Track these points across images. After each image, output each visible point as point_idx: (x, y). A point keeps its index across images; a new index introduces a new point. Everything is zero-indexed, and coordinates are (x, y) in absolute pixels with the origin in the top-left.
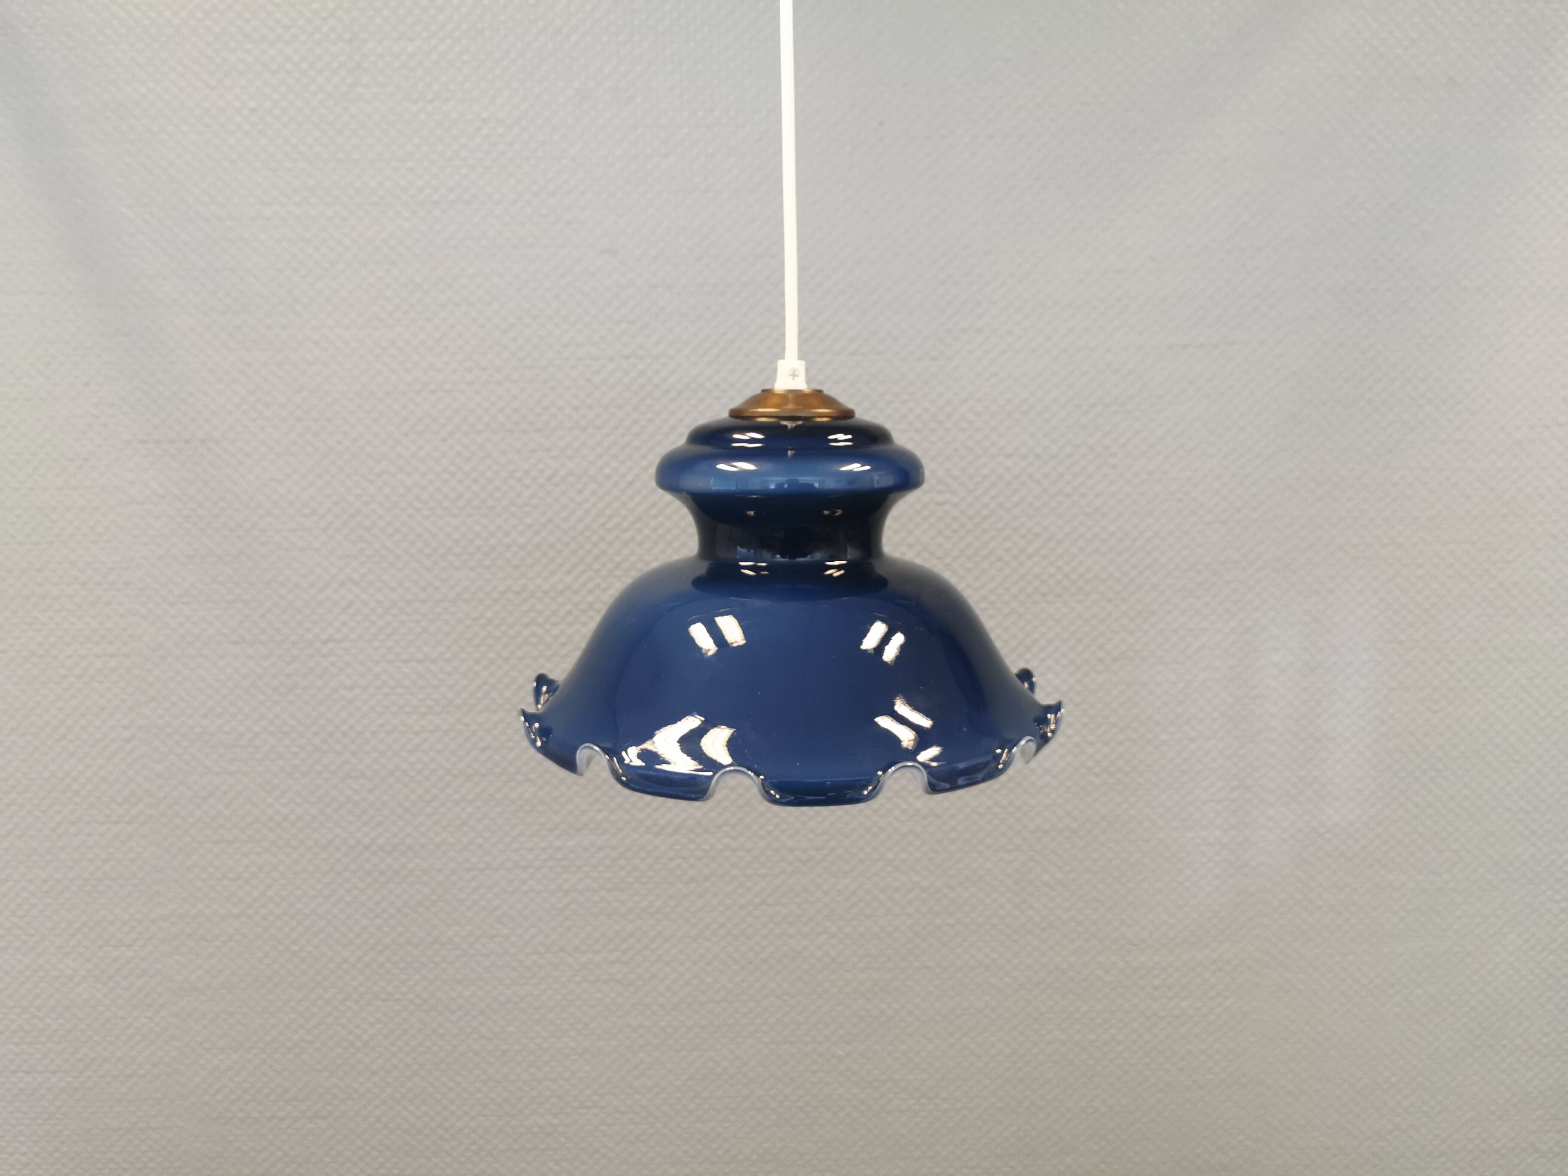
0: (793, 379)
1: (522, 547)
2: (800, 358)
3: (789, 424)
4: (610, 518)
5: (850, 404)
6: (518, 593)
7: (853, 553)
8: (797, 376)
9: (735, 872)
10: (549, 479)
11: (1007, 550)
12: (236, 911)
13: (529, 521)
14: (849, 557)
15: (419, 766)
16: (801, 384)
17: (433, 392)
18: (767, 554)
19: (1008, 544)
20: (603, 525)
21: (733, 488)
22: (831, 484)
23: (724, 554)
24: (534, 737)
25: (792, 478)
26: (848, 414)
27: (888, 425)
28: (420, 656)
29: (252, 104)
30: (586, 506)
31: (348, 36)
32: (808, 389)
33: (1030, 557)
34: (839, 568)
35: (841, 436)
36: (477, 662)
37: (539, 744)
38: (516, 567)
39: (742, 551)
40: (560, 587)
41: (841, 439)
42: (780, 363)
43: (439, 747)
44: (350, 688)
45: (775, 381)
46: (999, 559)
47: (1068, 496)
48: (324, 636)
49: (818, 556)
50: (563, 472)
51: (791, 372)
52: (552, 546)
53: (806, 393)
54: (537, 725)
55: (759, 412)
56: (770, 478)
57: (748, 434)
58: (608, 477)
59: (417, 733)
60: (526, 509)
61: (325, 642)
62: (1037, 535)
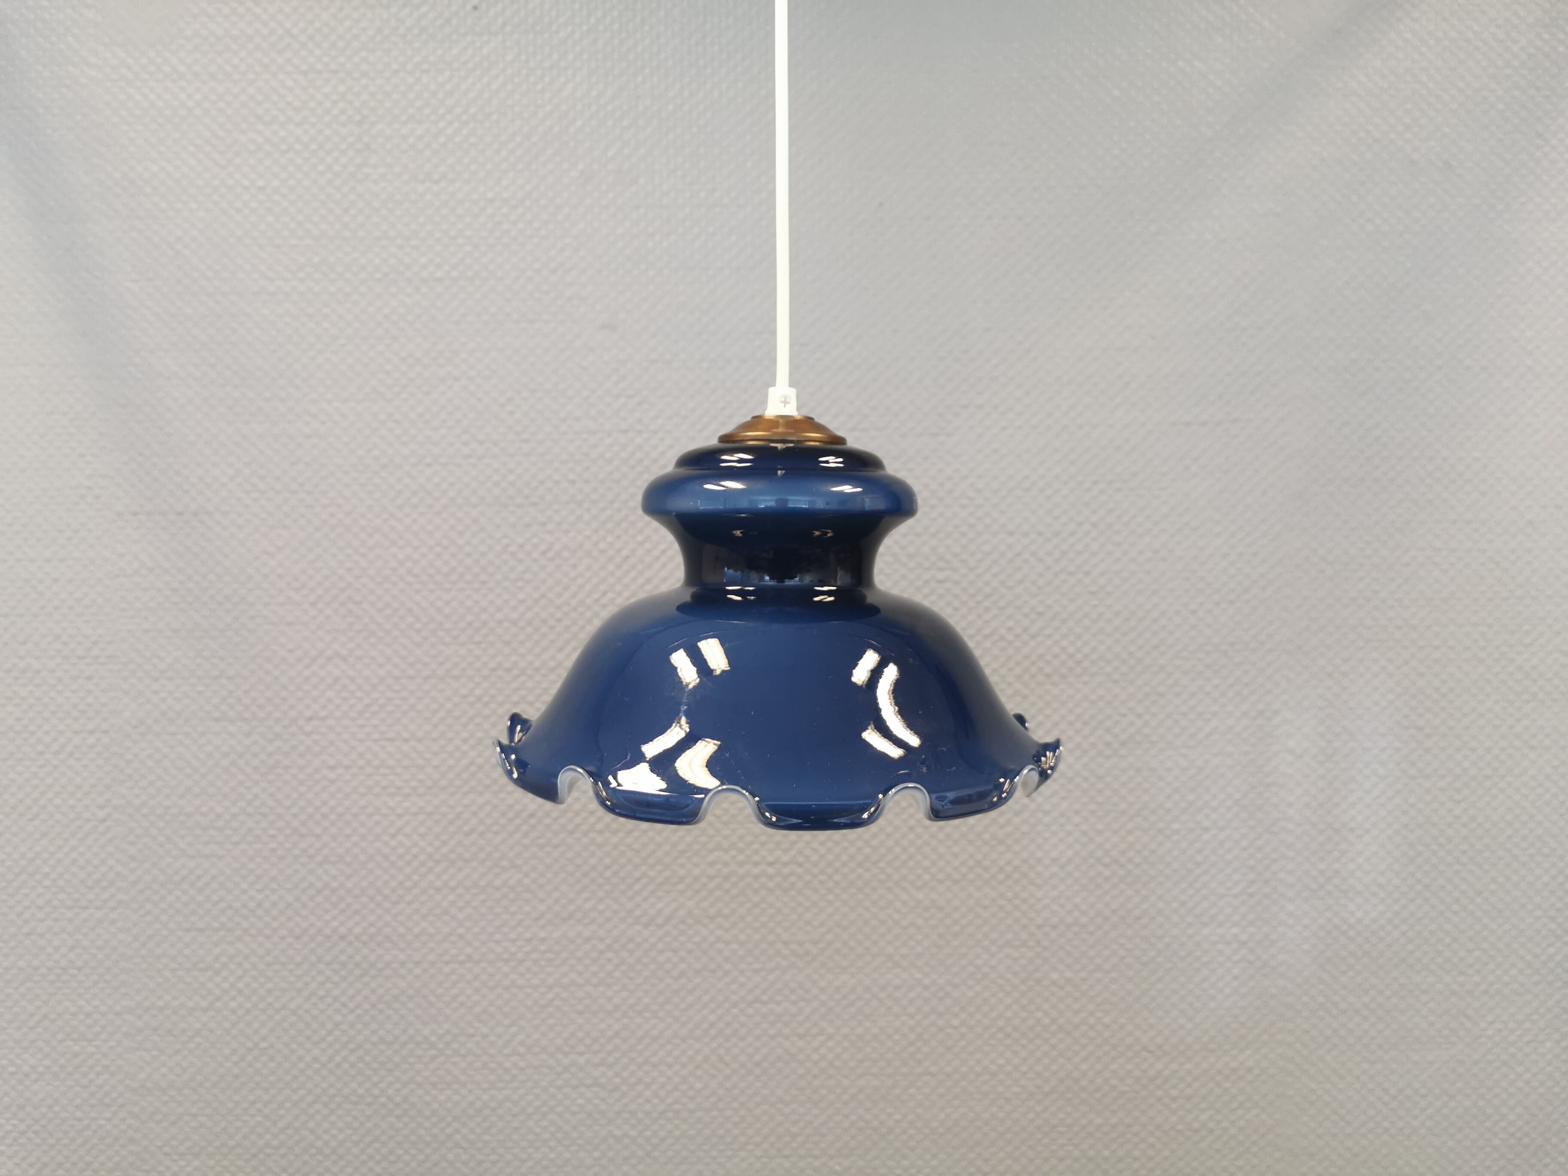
0: (785, 406)
1: (514, 623)
2: (790, 386)
3: (780, 446)
4: (605, 593)
5: (840, 433)
6: (508, 670)
7: (843, 578)
8: (789, 403)
9: (727, 966)
10: (544, 553)
11: (1010, 629)
12: (204, 1004)
13: (521, 596)
14: (839, 583)
15: (401, 851)
16: (791, 410)
17: (429, 465)
18: (754, 576)
19: (1010, 623)
20: (597, 600)
21: (722, 507)
22: (820, 504)
23: (711, 578)
24: (509, 768)
25: (780, 497)
26: (841, 441)
27: (879, 454)
28: (405, 735)
29: (260, 183)
30: (580, 581)
31: (358, 118)
32: (799, 415)
33: (1034, 637)
34: (829, 593)
35: (831, 459)
36: (465, 741)
37: (515, 776)
38: (508, 643)
39: (729, 572)
40: (552, 664)
41: (833, 462)
42: (771, 390)
43: (422, 830)
44: (332, 768)
45: (766, 409)
46: (1002, 638)
47: (1071, 574)
48: (308, 713)
49: (808, 579)
50: (557, 547)
51: (783, 399)
52: (544, 621)
53: (798, 418)
54: (513, 757)
55: (750, 435)
56: (761, 498)
57: (736, 455)
58: (603, 552)
59: (400, 816)
60: (520, 584)
61: (310, 719)
62: (1041, 614)
